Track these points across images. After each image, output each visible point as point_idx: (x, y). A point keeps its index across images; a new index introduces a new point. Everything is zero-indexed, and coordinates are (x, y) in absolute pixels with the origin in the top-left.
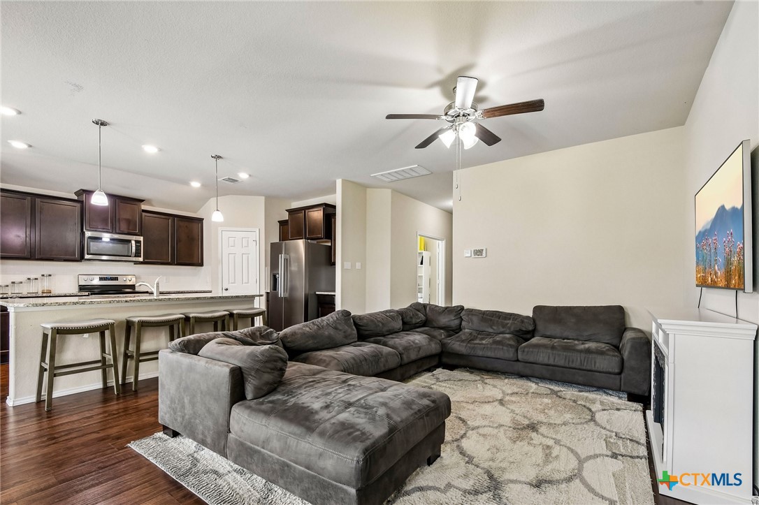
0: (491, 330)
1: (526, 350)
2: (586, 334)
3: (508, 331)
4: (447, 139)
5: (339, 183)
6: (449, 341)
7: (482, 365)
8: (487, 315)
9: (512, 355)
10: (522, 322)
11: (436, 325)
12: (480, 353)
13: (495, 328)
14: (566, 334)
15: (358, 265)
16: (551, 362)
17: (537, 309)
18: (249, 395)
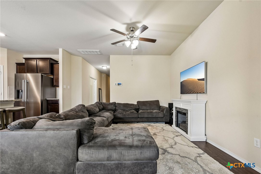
0: (127, 109)
1: (141, 114)
2: (152, 108)
3: (132, 109)
4: (128, 43)
5: (61, 50)
6: (116, 114)
7: (127, 121)
8: (125, 105)
9: (137, 116)
10: (136, 106)
11: (107, 109)
12: (127, 117)
13: (128, 108)
14: (147, 109)
15: (69, 87)
16: (148, 117)
17: (138, 102)
18: (86, 141)
